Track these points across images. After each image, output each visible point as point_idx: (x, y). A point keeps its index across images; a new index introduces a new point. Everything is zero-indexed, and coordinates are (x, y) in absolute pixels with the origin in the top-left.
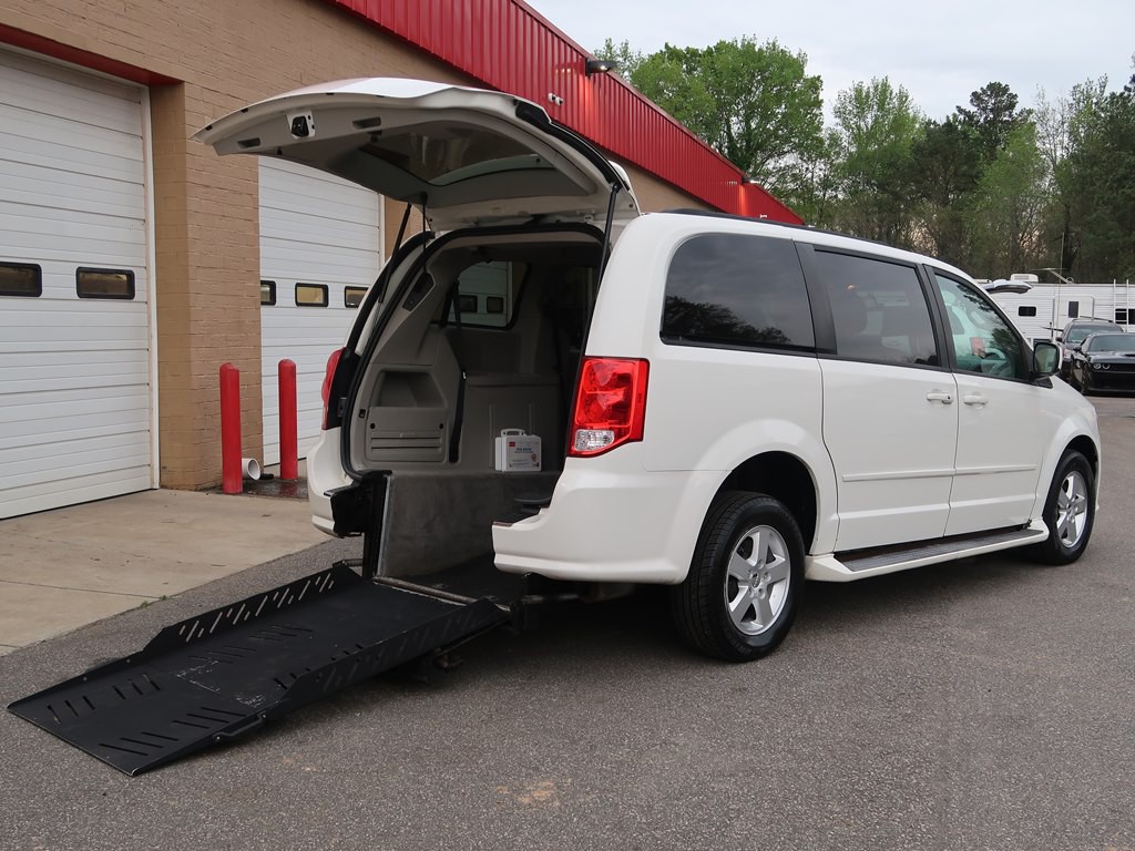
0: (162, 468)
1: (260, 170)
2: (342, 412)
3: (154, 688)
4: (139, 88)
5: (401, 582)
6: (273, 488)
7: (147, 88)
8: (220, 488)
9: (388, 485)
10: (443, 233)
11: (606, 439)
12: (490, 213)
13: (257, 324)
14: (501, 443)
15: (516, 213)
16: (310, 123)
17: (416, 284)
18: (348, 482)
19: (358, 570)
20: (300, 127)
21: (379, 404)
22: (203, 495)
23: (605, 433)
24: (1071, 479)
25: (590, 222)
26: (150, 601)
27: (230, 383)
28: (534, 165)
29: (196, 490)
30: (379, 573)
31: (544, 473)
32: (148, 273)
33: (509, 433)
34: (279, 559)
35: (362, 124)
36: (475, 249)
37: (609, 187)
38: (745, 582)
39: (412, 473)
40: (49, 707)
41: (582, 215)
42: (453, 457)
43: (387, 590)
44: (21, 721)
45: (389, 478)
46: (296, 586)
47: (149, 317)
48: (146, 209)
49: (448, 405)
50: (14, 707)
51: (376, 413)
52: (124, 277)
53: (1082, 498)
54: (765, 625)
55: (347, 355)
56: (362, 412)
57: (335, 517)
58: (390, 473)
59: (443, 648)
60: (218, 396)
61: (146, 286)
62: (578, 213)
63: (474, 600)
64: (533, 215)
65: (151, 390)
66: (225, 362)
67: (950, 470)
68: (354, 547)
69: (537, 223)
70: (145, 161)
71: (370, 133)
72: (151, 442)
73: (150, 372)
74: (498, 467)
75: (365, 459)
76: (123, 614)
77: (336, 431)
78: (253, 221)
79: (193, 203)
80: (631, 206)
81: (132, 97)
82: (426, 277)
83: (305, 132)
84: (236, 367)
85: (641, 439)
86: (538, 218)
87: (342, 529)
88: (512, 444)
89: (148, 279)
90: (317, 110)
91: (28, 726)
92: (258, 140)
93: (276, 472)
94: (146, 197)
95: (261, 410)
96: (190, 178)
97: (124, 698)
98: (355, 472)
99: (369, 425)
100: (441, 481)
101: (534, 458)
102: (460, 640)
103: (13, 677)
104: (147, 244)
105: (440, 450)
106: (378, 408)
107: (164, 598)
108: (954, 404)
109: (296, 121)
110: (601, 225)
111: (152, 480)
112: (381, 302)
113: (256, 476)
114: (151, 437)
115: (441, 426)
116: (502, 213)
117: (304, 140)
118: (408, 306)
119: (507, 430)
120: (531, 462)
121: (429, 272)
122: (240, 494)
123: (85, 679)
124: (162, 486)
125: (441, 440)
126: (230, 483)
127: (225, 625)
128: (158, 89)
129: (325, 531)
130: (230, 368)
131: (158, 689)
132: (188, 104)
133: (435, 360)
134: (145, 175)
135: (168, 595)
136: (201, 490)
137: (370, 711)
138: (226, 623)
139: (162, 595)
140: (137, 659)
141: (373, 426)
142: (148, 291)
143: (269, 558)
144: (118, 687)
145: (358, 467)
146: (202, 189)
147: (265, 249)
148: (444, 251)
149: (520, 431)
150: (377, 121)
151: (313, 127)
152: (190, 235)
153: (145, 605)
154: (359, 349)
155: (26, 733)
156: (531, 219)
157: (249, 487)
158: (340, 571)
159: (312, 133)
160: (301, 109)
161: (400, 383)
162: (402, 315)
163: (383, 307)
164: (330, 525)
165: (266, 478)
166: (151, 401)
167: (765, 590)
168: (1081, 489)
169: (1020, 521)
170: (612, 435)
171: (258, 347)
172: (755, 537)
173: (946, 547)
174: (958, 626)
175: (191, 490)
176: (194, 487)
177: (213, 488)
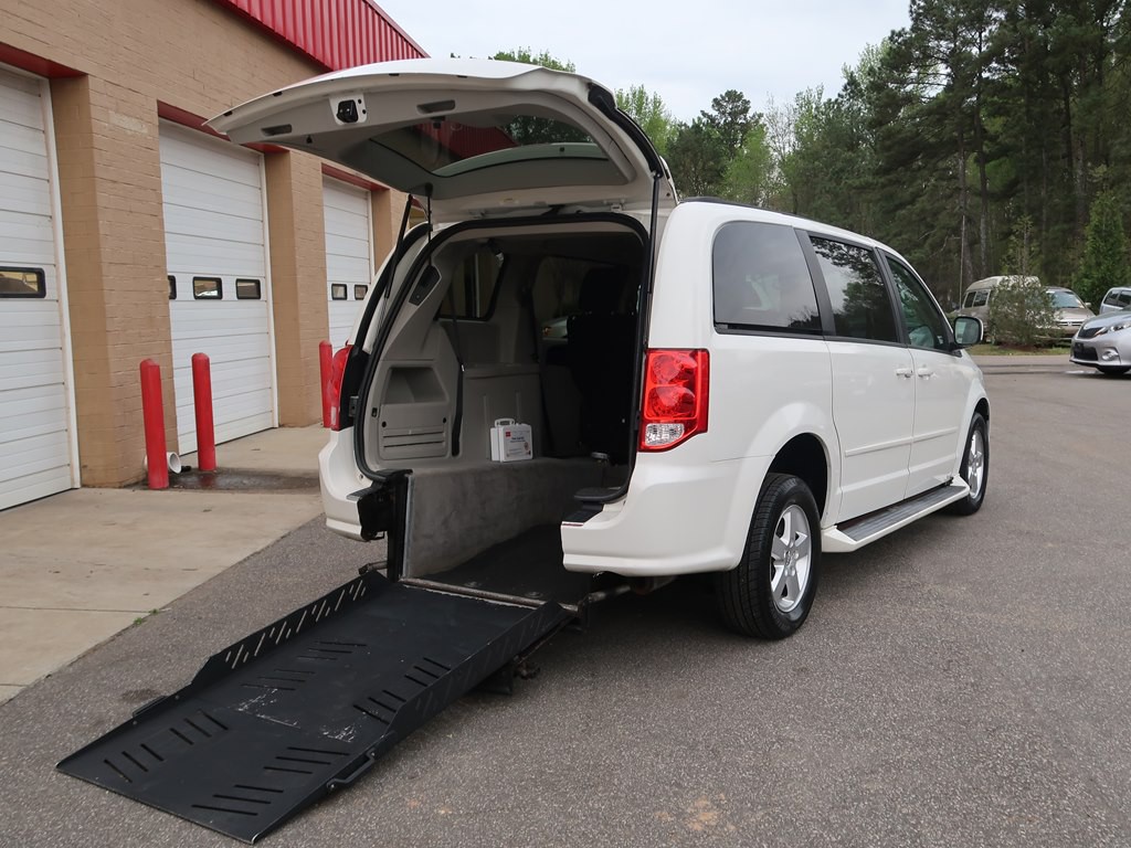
0: (82, 467)
2: (354, 412)
3: (222, 729)
4: (38, 80)
5: (432, 583)
6: (192, 479)
7: (46, 81)
8: (145, 483)
9: (410, 484)
10: (443, 226)
11: (673, 432)
12: (502, 204)
14: (497, 434)
15: (532, 204)
16: (360, 108)
17: (422, 276)
18: (367, 484)
19: (384, 572)
20: (348, 112)
21: (386, 403)
22: (128, 492)
23: (672, 426)
24: (974, 438)
25: (619, 211)
26: (142, 616)
27: (152, 381)
28: (558, 154)
29: (120, 487)
30: (404, 575)
31: (534, 461)
32: (57, 270)
33: (502, 423)
35: (426, 108)
36: (486, 241)
37: (650, 175)
38: (781, 561)
39: (428, 471)
40: (106, 761)
41: (609, 204)
42: (455, 451)
43: (421, 595)
44: (80, 783)
45: (410, 477)
46: (332, 597)
47: (61, 316)
48: (52, 206)
49: (449, 398)
50: (65, 765)
51: (387, 411)
52: (33, 277)
53: (980, 453)
54: (794, 600)
55: (356, 353)
56: (374, 410)
57: (363, 521)
58: (410, 472)
59: (521, 654)
60: (140, 392)
61: (57, 283)
62: (605, 202)
63: (542, 603)
64: (551, 206)
65: (67, 389)
66: (145, 358)
67: (909, 438)
68: (378, 550)
69: (555, 214)
70: (48, 156)
71: (433, 118)
72: (69, 442)
73: (64, 371)
74: (495, 457)
75: (379, 459)
76: (119, 634)
77: (349, 432)
78: (157, 216)
79: (103, 199)
80: (668, 195)
81: (32, 89)
82: (431, 270)
83: (354, 117)
84: (156, 362)
85: (706, 430)
86: (556, 208)
87: (368, 534)
88: (508, 434)
89: (58, 277)
90: (370, 94)
91: (93, 790)
92: (289, 126)
93: (194, 462)
94: (51, 192)
95: (173, 402)
96: (99, 173)
97: (191, 743)
98: (374, 473)
99: (380, 425)
100: (456, 477)
101: (526, 446)
102: (537, 642)
103: (38, 726)
104: (54, 241)
105: (444, 444)
106: (387, 406)
107: (155, 612)
108: (912, 377)
109: (342, 105)
110: (643, 215)
111: (73, 479)
112: (387, 297)
113: (178, 470)
114: (69, 437)
115: (445, 420)
116: (517, 203)
117: (351, 126)
118: (415, 301)
119: (499, 421)
120: (525, 451)
121: (433, 265)
122: (167, 489)
123: (135, 723)
124: (83, 486)
125: (444, 434)
126: (156, 479)
127: (270, 646)
128: (59, 81)
129: (348, 536)
130: (150, 363)
131: (226, 728)
132: (94, 98)
133: (436, 354)
134: (50, 171)
135: (157, 607)
136: (125, 487)
137: (459, 730)
138: (269, 643)
139: (152, 609)
140: (186, 694)
141: (384, 424)
142: (59, 289)
144: (176, 728)
145: (374, 467)
146: (110, 185)
148: (450, 244)
149: (511, 420)
150: (451, 105)
151: (364, 112)
152: (102, 232)
153: (138, 622)
154: (367, 346)
155: (93, 799)
156: (550, 209)
157: (173, 481)
158: (368, 574)
159: (362, 118)
160: (351, 92)
161: (409, 379)
162: (409, 311)
163: (390, 303)
164: (357, 530)
165: (186, 470)
166: (67, 400)
167: (793, 567)
168: (981, 448)
169: (943, 479)
170: (680, 427)
171: (168, 342)
172: (787, 516)
173: (906, 509)
174: (935, 584)
175: (115, 488)
176: (118, 485)
177: (136, 484)
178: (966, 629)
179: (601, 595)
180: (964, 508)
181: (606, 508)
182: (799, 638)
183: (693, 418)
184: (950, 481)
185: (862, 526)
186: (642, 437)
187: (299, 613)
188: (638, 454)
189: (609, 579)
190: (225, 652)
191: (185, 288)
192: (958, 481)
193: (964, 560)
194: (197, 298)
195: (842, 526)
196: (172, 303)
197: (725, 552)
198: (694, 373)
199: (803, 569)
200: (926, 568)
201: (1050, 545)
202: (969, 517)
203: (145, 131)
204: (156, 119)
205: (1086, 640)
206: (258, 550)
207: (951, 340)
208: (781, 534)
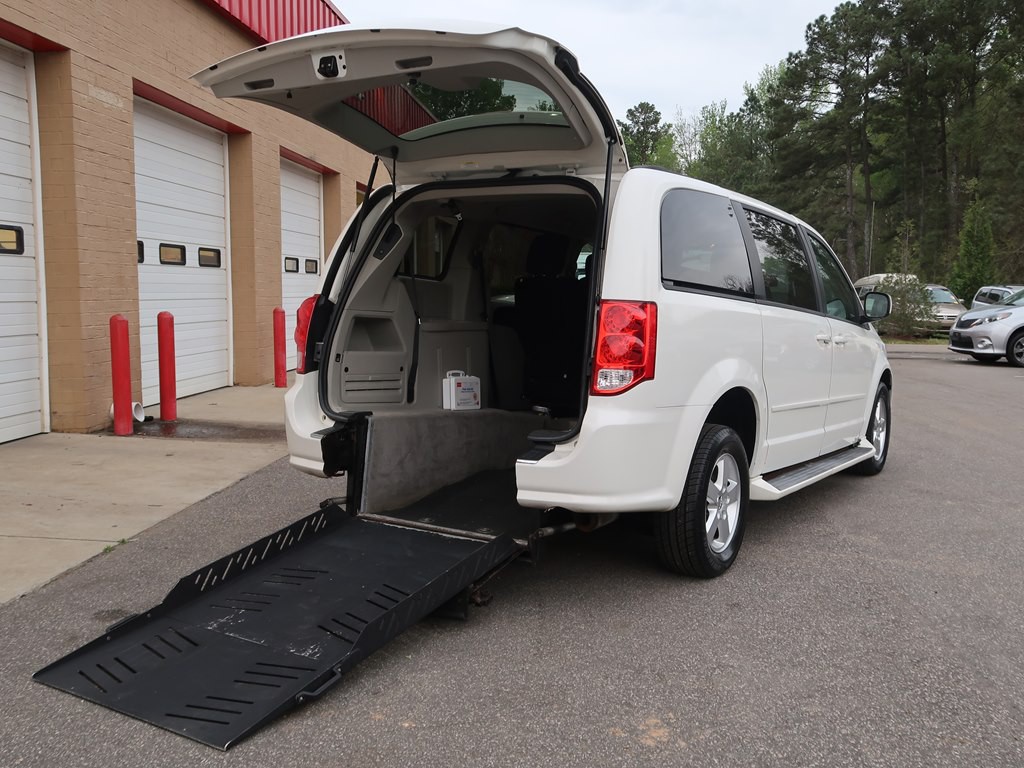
0: (53, 413)
1: (135, 140)
2: (319, 356)
3: (192, 645)
4: (23, 53)
5: (389, 519)
6: (155, 428)
7: (31, 54)
8: (111, 430)
9: (369, 425)
10: (405, 188)
11: (623, 378)
12: (463, 167)
13: (136, 280)
14: (449, 384)
15: (491, 168)
16: (340, 63)
17: (386, 234)
18: (330, 424)
19: (344, 507)
20: (328, 67)
21: (348, 350)
22: (94, 437)
23: (621, 372)
24: (879, 407)
25: (574, 175)
26: (112, 545)
27: (121, 334)
28: (517, 121)
29: (87, 433)
30: (362, 510)
31: (484, 411)
32: (35, 229)
33: (454, 375)
34: (210, 497)
35: (403, 64)
36: (446, 201)
37: (605, 140)
38: (715, 505)
39: (387, 414)
40: (81, 673)
41: (564, 169)
42: (410, 398)
43: (379, 527)
44: (56, 692)
45: (370, 419)
46: (295, 528)
47: (37, 272)
48: (32, 169)
49: (406, 348)
50: (41, 676)
51: (349, 357)
52: (12, 235)
53: (883, 419)
54: (725, 541)
55: (322, 302)
56: (338, 356)
57: (325, 458)
58: (371, 414)
59: (476, 583)
60: (109, 346)
61: (35, 241)
62: (560, 167)
63: (493, 537)
64: (509, 170)
65: (40, 340)
66: (115, 314)
67: (826, 399)
68: (338, 487)
69: (513, 176)
70: (30, 124)
71: (410, 74)
72: (41, 390)
73: (39, 323)
74: (445, 407)
75: (341, 402)
76: (90, 561)
77: (313, 375)
78: (130, 184)
79: (80, 165)
80: (620, 160)
81: (18, 61)
82: (394, 228)
83: (335, 72)
84: (125, 318)
85: (652, 378)
86: (514, 172)
87: (330, 470)
88: (459, 385)
89: (35, 236)
90: (350, 49)
91: (68, 699)
92: (272, 81)
93: (156, 413)
94: (32, 158)
95: (139, 357)
96: (77, 141)
97: (163, 658)
98: (334, 413)
99: (343, 369)
100: (412, 420)
101: (475, 397)
102: (490, 572)
103: (14, 640)
104: (33, 202)
105: (400, 391)
106: (350, 353)
107: (123, 542)
108: (830, 343)
109: (324, 61)
110: (597, 179)
111: (43, 426)
112: (353, 250)
113: (141, 419)
114: (41, 384)
115: (402, 369)
116: (476, 167)
117: (332, 80)
118: (378, 255)
119: (451, 372)
120: (475, 402)
121: (396, 223)
122: (131, 435)
123: (108, 638)
124: (53, 430)
125: (401, 382)
126: (121, 426)
127: (236, 571)
128: (43, 53)
129: (311, 472)
130: (119, 318)
131: (196, 645)
132: (74, 71)
133: (395, 306)
134: (31, 137)
135: (126, 538)
136: (92, 433)
137: (417, 652)
138: (236, 568)
139: (120, 539)
140: (157, 613)
141: (346, 370)
142: (36, 247)
144: (148, 644)
145: (337, 409)
146: (87, 152)
148: (413, 203)
149: (461, 372)
150: (428, 60)
151: (344, 67)
152: (78, 195)
153: (107, 550)
154: (333, 296)
155: (69, 706)
156: (507, 173)
157: (137, 429)
158: (328, 508)
159: (342, 73)
160: (333, 48)
161: (369, 328)
162: (373, 264)
163: (355, 257)
164: (320, 466)
165: (149, 419)
166: (40, 351)
167: (725, 511)
168: (884, 415)
169: (851, 441)
170: (629, 374)
171: (136, 300)
172: (720, 464)
173: (822, 465)
174: (849, 533)
175: (82, 433)
176: (85, 431)
177: (103, 430)
178: (882, 573)
179: (550, 530)
180: (868, 469)
181: (558, 448)
182: (729, 577)
183: (642, 366)
184: (858, 443)
185: (783, 479)
186: (594, 382)
187: (264, 541)
188: (590, 397)
189: (560, 514)
190: (195, 575)
191: (152, 253)
192: (865, 443)
194: (162, 262)
195: (767, 477)
196: (140, 266)
197: (664, 492)
198: (643, 324)
199: (733, 513)
200: (839, 519)
201: (949, 502)
202: (873, 477)
203: (121, 105)
204: (131, 96)
205: (993, 585)
206: (219, 490)
207: (861, 314)
208: (715, 480)
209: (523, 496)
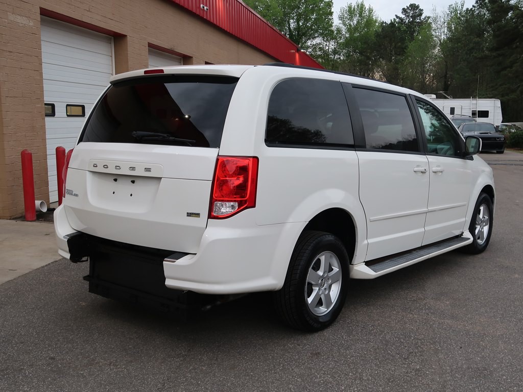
1: (42, 43)
8: (23, 218)
11: (233, 207)
13: (43, 127)
22: (14, 222)
23: (231, 204)
24: (482, 208)
29: (10, 219)
34: (49, 264)
38: (316, 285)
53: (487, 217)
54: (328, 308)
57: (70, 251)
66: (24, 149)
67: (425, 210)
78: (39, 71)
85: (254, 206)
87: (74, 259)
95: (47, 174)
108: (427, 173)
113: (45, 210)
122: (35, 221)
126: (29, 215)
130: (27, 152)
136: (13, 219)
143: (43, 264)
146: (8, 53)
147: (46, 86)
164: (67, 255)
165: (50, 210)
167: (327, 289)
168: (487, 213)
170: (236, 204)
171: (44, 140)
172: (322, 257)
173: (422, 252)
174: (432, 299)
175: (7, 219)
176: (9, 218)
177: (21, 217)
178: (434, 330)
183: (245, 199)
184: (462, 234)
186: (211, 210)
188: (209, 220)
191: (60, 110)
192: (467, 234)
193: (459, 283)
194: (68, 116)
195: (369, 263)
196: (48, 120)
199: (335, 291)
201: (517, 276)
203: (31, 24)
204: (38, 17)
206: (57, 260)
208: (317, 269)
209: (169, 282)
